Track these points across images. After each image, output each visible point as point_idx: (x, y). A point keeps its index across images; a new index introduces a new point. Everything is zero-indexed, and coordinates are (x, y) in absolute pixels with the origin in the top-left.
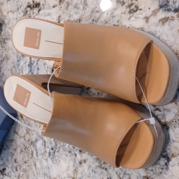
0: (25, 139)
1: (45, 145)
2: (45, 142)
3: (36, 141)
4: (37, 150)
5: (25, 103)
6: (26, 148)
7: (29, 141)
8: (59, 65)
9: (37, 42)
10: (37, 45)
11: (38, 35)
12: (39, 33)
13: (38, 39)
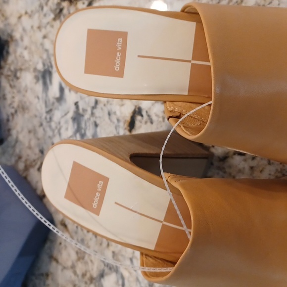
0: (75, 273)
2: (123, 278)
3: (102, 275)
5: (95, 205)
7: (84, 275)
8: (176, 109)
9: (118, 61)
10: (117, 68)
11: (118, 43)
12: (120, 40)
13: (119, 54)
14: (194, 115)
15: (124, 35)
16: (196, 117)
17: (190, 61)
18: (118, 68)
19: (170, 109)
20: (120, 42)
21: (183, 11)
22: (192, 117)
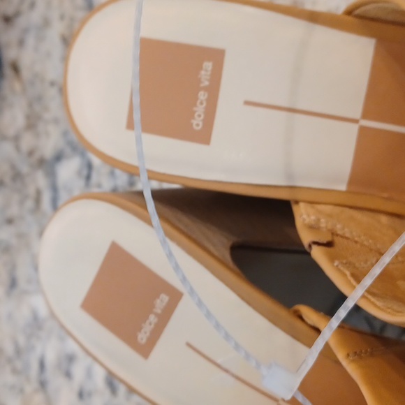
0: (18, 148)
1: (88, 178)
2: (90, 166)
3: (59, 157)
4: (54, 189)
6: (17, 176)
7: (31, 153)
8: (323, 223)
9: (200, 109)
10: (197, 123)
11: (203, 72)
12: (208, 65)
13: (202, 96)
14: (359, 237)
15: (217, 56)
16: (366, 243)
17: (355, 121)
18: (201, 124)
19: (307, 221)
20: (206, 71)
21: (349, 12)
22: (356, 242)
